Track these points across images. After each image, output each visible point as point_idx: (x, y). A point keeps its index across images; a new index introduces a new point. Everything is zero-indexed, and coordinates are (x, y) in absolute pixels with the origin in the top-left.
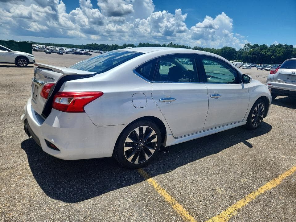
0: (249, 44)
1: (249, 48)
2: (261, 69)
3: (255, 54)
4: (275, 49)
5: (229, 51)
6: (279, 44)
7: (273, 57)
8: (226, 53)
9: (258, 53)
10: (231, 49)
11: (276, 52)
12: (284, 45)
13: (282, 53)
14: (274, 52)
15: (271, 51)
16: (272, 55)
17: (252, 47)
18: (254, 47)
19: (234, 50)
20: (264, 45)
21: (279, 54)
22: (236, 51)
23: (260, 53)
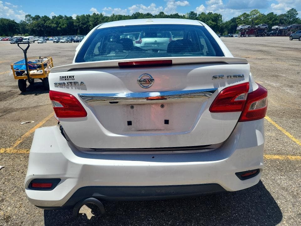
0: (29, 16)
1: (31, 19)
2: (57, 42)
3: (40, 26)
4: (58, 20)
5: (9, 23)
6: (60, 15)
7: (58, 29)
8: (6, 27)
9: (43, 25)
10: (10, 21)
11: (60, 23)
12: (64, 16)
13: (65, 25)
14: (57, 23)
15: (54, 22)
16: (57, 27)
17: (34, 19)
18: (36, 19)
19: (13, 22)
20: (46, 17)
21: (64, 25)
22: (17, 23)
23: (45, 24)
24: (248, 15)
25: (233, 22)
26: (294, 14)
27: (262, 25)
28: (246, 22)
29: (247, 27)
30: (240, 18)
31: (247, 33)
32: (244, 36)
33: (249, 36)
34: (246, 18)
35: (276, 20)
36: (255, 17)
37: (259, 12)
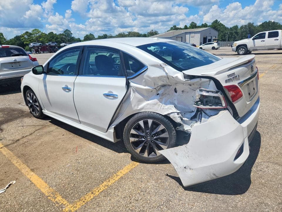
24: (31, 34)
25: (17, 39)
26: (70, 34)
27: (52, 43)
28: (31, 40)
29: (38, 44)
30: (23, 37)
31: (41, 50)
32: (39, 53)
33: (43, 53)
34: (30, 36)
35: (57, 38)
36: (38, 35)
37: (40, 31)
